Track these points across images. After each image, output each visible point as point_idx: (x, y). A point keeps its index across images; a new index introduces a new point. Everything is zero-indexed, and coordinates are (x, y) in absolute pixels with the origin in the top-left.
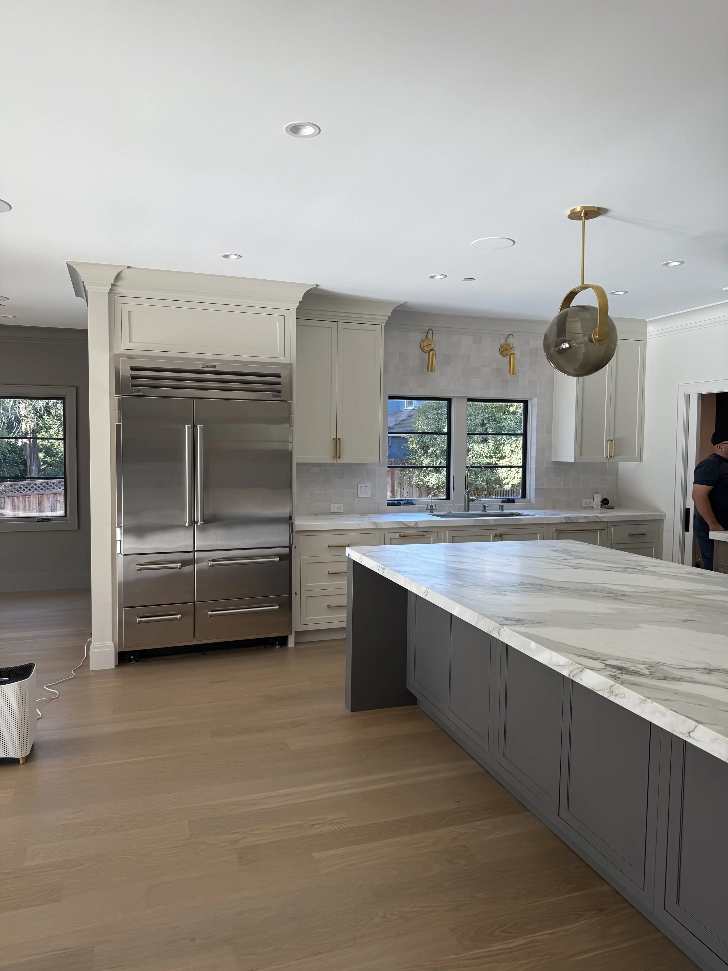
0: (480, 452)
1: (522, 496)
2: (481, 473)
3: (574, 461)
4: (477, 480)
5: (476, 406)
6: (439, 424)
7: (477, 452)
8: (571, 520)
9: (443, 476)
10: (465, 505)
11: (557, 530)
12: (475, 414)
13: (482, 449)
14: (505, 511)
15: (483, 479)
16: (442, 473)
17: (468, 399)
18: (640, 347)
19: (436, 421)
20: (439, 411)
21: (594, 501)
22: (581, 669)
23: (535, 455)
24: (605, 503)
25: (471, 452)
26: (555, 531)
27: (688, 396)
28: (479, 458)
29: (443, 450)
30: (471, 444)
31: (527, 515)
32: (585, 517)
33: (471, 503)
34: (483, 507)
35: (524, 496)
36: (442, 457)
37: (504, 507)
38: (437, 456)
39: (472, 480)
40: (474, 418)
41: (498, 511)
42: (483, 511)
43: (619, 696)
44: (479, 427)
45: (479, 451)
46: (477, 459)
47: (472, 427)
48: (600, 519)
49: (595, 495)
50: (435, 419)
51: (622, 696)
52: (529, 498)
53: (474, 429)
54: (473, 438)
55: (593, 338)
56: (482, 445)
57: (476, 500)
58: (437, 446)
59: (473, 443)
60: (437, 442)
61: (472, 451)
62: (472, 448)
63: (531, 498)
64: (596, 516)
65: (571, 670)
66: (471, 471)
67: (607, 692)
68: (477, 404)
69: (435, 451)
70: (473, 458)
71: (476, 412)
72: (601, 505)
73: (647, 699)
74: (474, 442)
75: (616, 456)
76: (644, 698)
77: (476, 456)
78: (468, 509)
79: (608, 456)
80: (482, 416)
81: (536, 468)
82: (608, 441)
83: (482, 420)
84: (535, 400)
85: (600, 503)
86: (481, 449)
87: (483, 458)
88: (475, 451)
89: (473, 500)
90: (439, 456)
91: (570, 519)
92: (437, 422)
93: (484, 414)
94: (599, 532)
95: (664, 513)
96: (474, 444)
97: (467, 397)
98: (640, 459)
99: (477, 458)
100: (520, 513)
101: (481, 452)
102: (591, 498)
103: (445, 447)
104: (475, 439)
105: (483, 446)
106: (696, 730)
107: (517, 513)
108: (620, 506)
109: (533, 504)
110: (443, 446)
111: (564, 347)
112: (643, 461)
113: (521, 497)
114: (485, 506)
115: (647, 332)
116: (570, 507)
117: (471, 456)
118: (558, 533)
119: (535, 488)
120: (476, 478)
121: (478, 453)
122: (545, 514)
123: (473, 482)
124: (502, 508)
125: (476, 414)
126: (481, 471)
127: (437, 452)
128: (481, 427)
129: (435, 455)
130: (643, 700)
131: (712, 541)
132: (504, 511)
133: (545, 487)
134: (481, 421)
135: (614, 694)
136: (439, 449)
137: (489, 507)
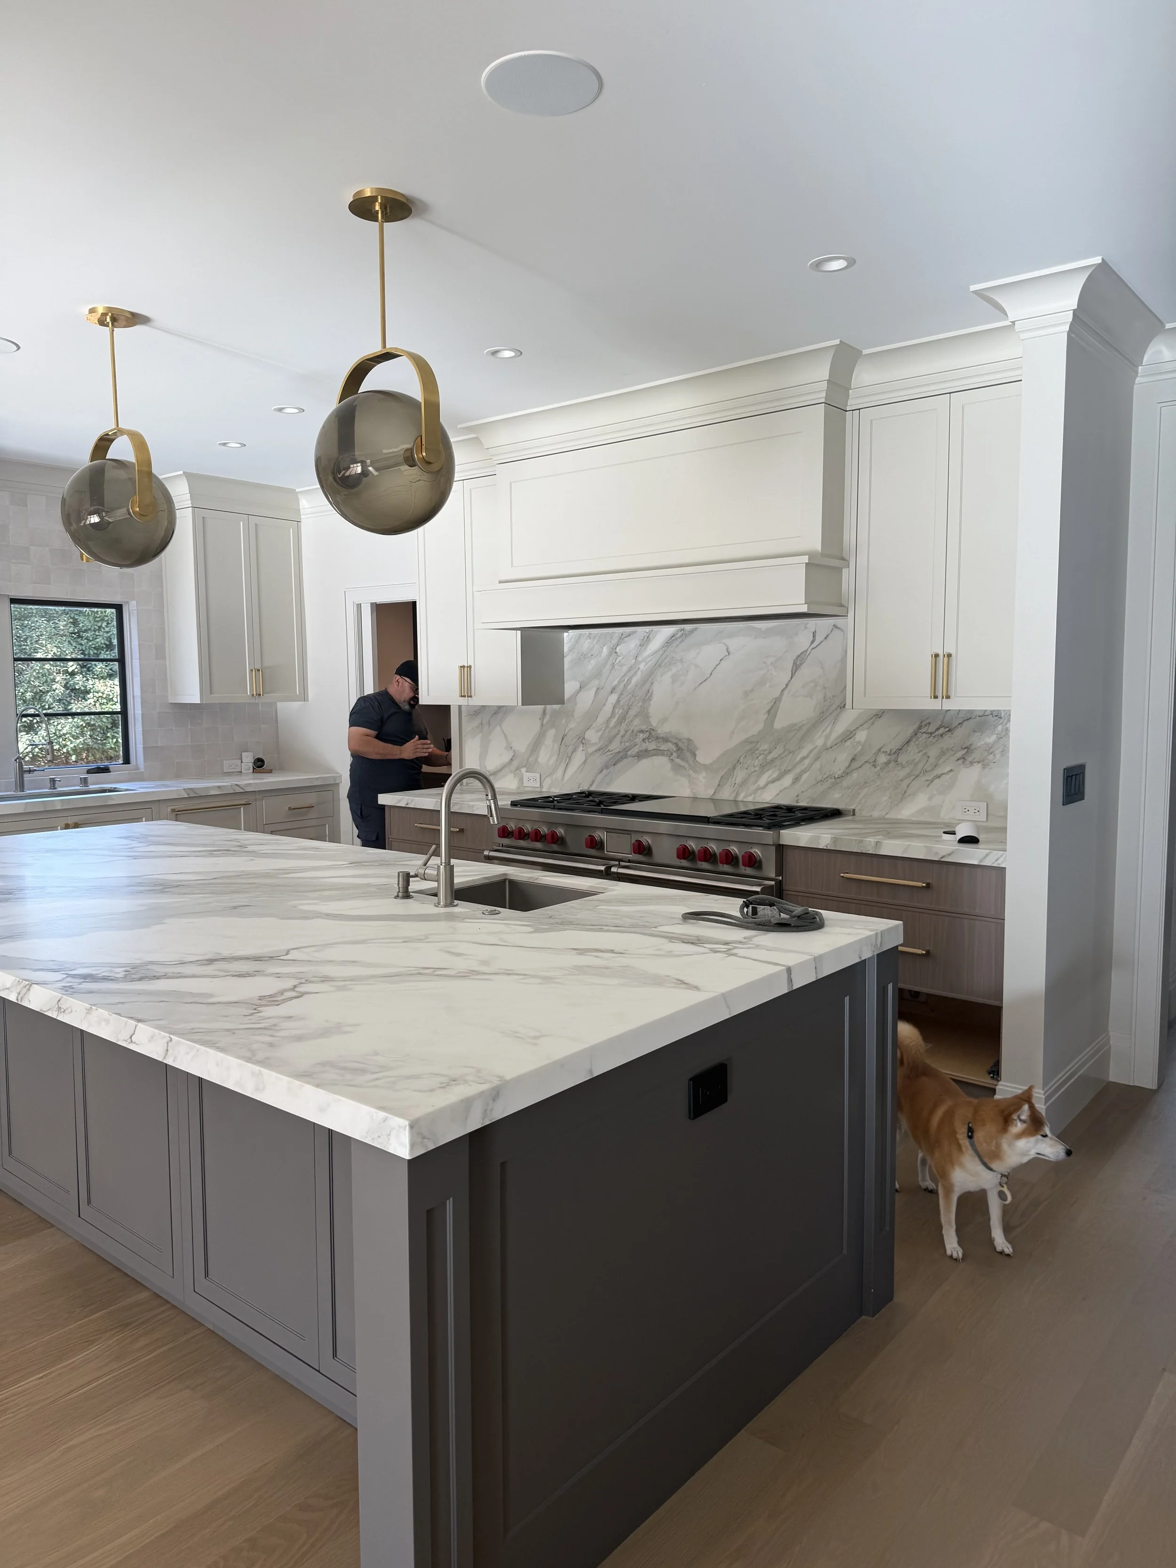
0: (108, 693)
1: (124, 760)
2: (113, 730)
3: (201, 702)
4: (105, 743)
5: (96, 615)
6: (27, 645)
7: (103, 693)
8: (197, 794)
9: (41, 738)
10: (16, 781)
11: (173, 810)
12: (95, 628)
13: (112, 689)
14: (91, 787)
15: (117, 740)
16: (39, 733)
17: (11, 599)
18: (291, 529)
19: (22, 639)
20: (27, 622)
21: (242, 762)
22: (28, 987)
23: (140, 694)
24: (259, 764)
25: (91, 694)
26: (172, 812)
27: (359, 606)
28: (108, 704)
29: (38, 691)
30: (90, 681)
31: (127, 790)
32: (219, 787)
33: (27, 777)
34: (50, 783)
35: (127, 761)
36: (38, 704)
37: (89, 781)
38: (28, 702)
39: (96, 743)
40: (94, 634)
41: (79, 788)
42: (51, 789)
43: (67, 1012)
44: (105, 650)
45: (106, 692)
46: (104, 707)
47: (91, 651)
48: (243, 789)
49: (244, 754)
50: (18, 637)
51: (70, 1010)
52: (135, 764)
53: (94, 653)
54: (94, 670)
55: (131, 511)
56: (111, 682)
57: (36, 770)
58: (25, 685)
59: (94, 678)
60: (25, 676)
61: (94, 692)
62: (93, 687)
63: (138, 763)
64: (236, 785)
65: (18, 992)
66: (93, 728)
67: (55, 1011)
68: (97, 611)
69: (23, 693)
70: (95, 705)
71: (96, 625)
72: (254, 768)
73: (92, 1007)
74: (96, 677)
75: (266, 694)
76: (90, 1006)
77: (100, 700)
78: (22, 787)
79: (255, 693)
80: (108, 632)
81: (142, 714)
82: (252, 670)
83: (109, 639)
84: (133, 603)
85: (251, 765)
86: (109, 689)
87: (115, 704)
88: (98, 693)
89: (30, 771)
90: (31, 703)
91: (194, 792)
92: (22, 641)
93: (112, 628)
94: (242, 808)
95: (338, 773)
96: (96, 680)
97: (8, 596)
98: (304, 698)
99: (103, 704)
100: (115, 788)
101: (110, 693)
102: (239, 759)
103: (40, 686)
104: (98, 672)
105: (114, 684)
106: (136, 1032)
107: (111, 788)
108: (282, 768)
109: (143, 772)
110: (38, 684)
111: (92, 521)
112: (308, 701)
113: (122, 762)
114: (53, 781)
115: (301, 508)
116: (201, 774)
117: (91, 701)
118: (176, 814)
119: (144, 747)
120: (105, 740)
121: (104, 696)
122: (157, 787)
123: (99, 747)
124: (85, 781)
125: (97, 628)
126: (112, 727)
127: (27, 695)
128: (107, 651)
129: (23, 700)
130: (88, 1010)
131: (383, 807)
132: (88, 786)
133: (159, 745)
134: (106, 640)
135: (62, 1010)
136: (29, 690)
137: (60, 781)
